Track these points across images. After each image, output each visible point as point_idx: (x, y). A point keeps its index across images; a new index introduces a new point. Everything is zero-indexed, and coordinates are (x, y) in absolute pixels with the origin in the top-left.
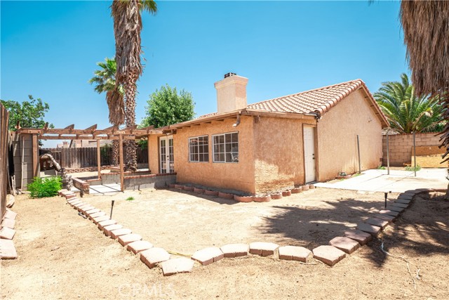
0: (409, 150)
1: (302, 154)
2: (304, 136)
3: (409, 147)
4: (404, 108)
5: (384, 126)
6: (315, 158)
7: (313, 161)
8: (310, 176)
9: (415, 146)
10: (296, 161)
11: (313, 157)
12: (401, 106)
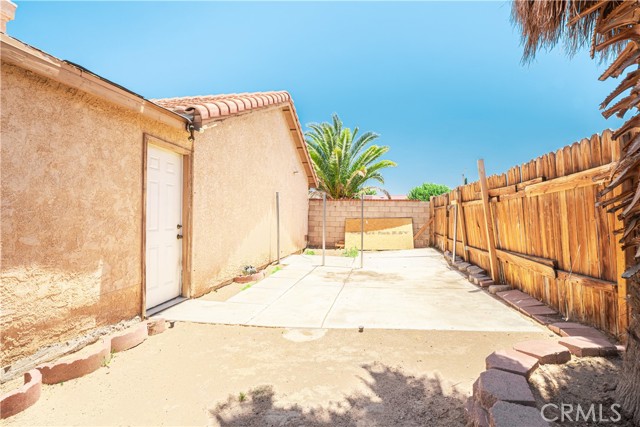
0: (342, 224)
1: (135, 224)
2: (149, 173)
3: (342, 220)
4: (334, 164)
5: (312, 185)
6: (184, 234)
7: (177, 244)
8: (162, 282)
9: (363, 218)
10: (111, 244)
11: (178, 231)
12: (331, 161)
